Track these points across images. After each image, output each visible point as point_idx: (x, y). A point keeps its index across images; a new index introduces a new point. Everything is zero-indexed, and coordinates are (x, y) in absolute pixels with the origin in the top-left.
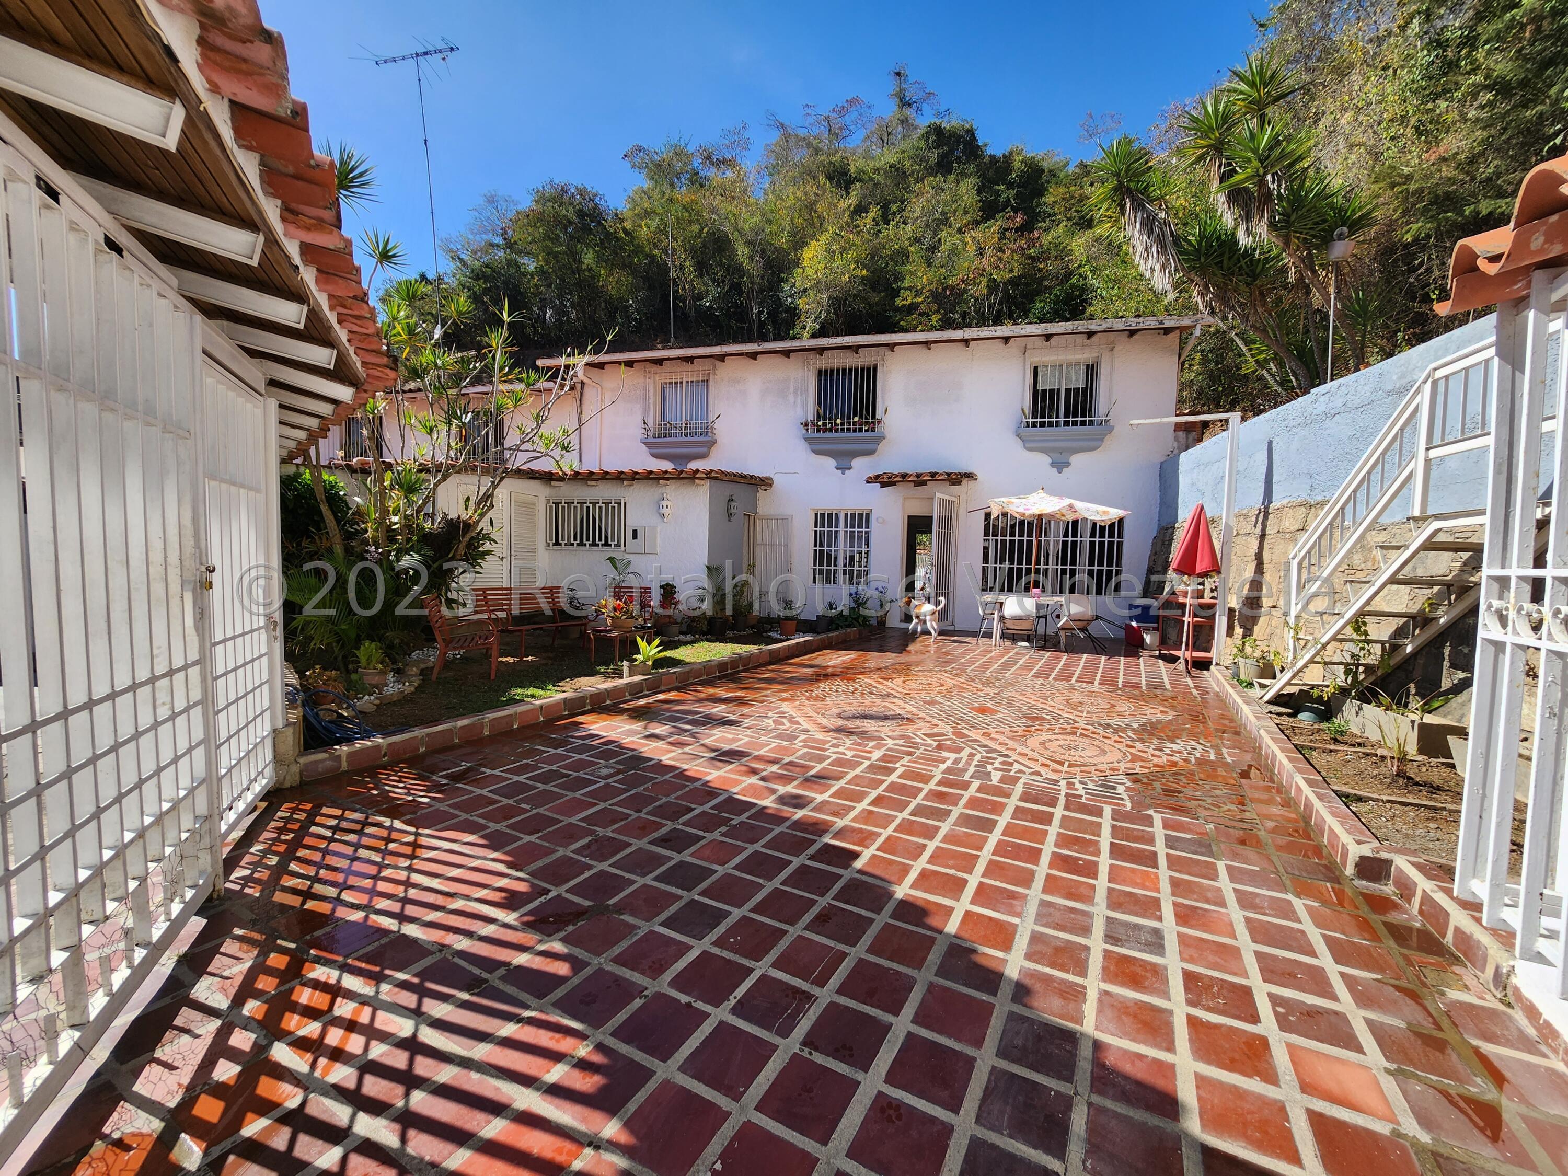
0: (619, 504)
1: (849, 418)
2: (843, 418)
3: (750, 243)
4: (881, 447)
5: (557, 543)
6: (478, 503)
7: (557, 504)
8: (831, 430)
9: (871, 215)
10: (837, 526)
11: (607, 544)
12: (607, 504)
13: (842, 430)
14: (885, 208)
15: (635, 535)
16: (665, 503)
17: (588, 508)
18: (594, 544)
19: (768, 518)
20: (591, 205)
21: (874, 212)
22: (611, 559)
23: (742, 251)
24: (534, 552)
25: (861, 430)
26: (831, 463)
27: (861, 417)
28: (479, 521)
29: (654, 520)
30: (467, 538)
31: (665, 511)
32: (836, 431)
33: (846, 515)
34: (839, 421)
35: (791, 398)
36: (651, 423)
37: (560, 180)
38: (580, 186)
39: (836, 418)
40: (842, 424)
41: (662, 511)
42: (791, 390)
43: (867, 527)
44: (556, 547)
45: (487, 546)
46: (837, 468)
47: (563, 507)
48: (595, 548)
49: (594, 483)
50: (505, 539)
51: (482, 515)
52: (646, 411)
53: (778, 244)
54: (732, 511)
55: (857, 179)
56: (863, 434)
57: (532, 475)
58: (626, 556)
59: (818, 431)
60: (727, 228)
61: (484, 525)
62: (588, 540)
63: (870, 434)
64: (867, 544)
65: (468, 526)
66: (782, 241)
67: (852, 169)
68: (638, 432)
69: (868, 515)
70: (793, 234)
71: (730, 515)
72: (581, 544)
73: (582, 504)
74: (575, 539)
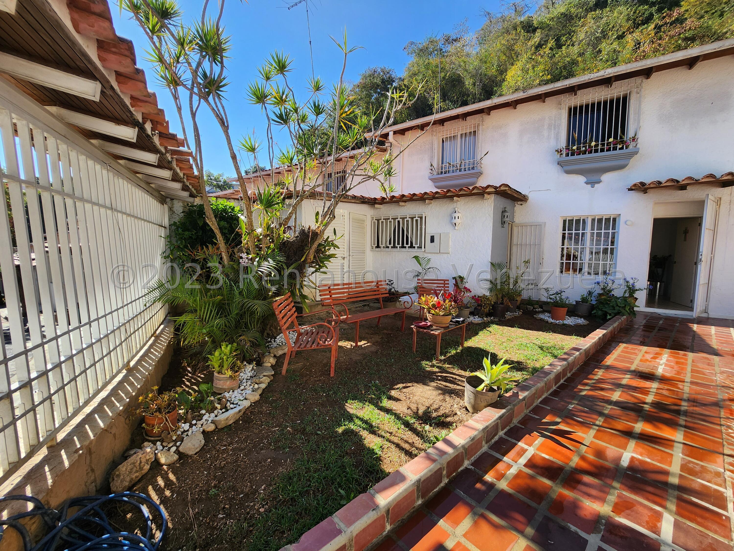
0: (421, 218)
1: (603, 140)
2: (597, 140)
3: (472, 76)
4: (632, 161)
5: (378, 247)
6: (324, 216)
7: (378, 220)
8: (584, 153)
9: (549, 45)
10: (584, 229)
11: (412, 247)
12: (412, 218)
13: (596, 151)
14: (558, 40)
15: (432, 239)
16: (456, 215)
17: (399, 222)
18: (403, 247)
19: (522, 226)
20: (388, 75)
21: (551, 43)
22: (416, 257)
23: (468, 82)
24: (364, 252)
25: (615, 149)
26: (581, 179)
27: (615, 137)
28: (324, 230)
29: (448, 228)
30: (315, 245)
31: (457, 221)
32: (590, 152)
33: (593, 220)
34: (593, 144)
35: (545, 133)
36: (435, 165)
37: (373, 67)
38: (383, 67)
39: (591, 141)
40: (596, 146)
41: (454, 221)
42: (546, 127)
43: (614, 228)
44: (377, 249)
45: (332, 251)
46: (587, 183)
47: (382, 222)
48: (403, 249)
49: (403, 204)
50: (346, 244)
51: (326, 225)
52: (432, 158)
53: (489, 73)
54: (506, 219)
55: (537, 28)
56: (618, 151)
57: (363, 201)
58: (426, 255)
59: (573, 154)
60: (460, 72)
61: (328, 233)
62: (398, 244)
63: (624, 151)
64: (613, 243)
65: (315, 235)
66: (493, 71)
67: (535, 22)
68: (426, 173)
69: (614, 220)
70: (499, 66)
71: (503, 223)
72: (394, 247)
73: (395, 219)
74: (390, 243)
